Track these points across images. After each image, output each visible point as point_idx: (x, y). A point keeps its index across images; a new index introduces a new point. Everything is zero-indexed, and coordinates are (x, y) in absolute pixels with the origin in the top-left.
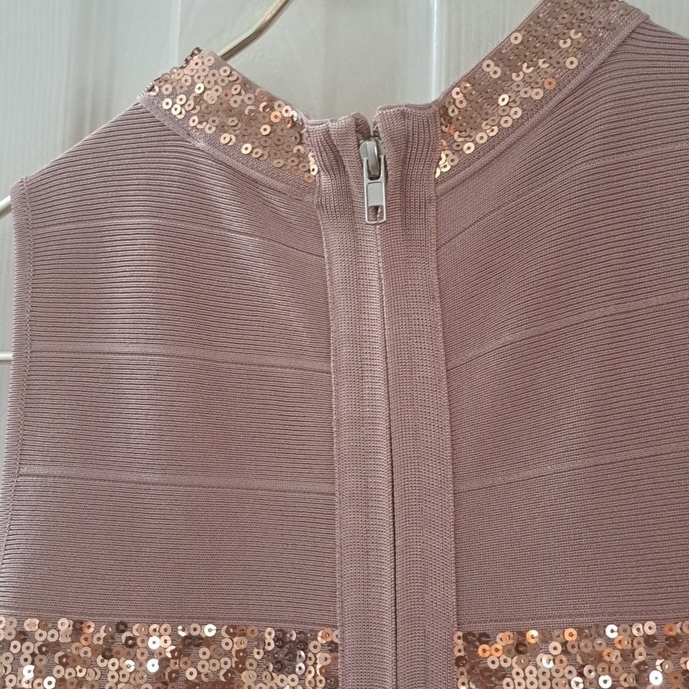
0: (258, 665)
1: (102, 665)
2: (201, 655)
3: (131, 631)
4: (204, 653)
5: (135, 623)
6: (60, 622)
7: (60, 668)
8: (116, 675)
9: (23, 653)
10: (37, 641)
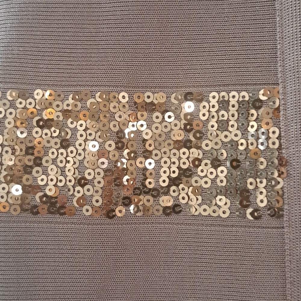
0: (204, 125)
1: (72, 126)
2: (155, 119)
3: (95, 98)
4: (157, 117)
5: (97, 92)
6: (36, 92)
7: (38, 129)
8: (84, 133)
9: (7, 118)
10: (18, 108)
